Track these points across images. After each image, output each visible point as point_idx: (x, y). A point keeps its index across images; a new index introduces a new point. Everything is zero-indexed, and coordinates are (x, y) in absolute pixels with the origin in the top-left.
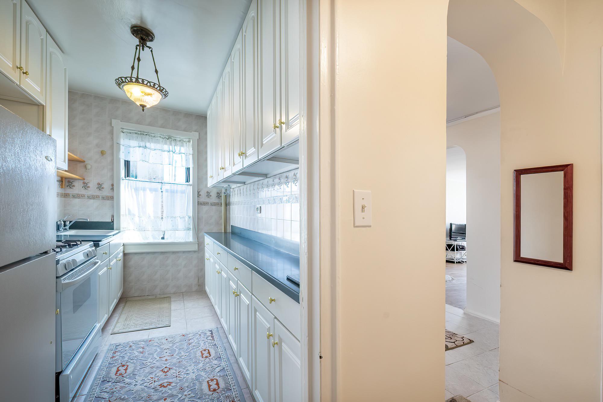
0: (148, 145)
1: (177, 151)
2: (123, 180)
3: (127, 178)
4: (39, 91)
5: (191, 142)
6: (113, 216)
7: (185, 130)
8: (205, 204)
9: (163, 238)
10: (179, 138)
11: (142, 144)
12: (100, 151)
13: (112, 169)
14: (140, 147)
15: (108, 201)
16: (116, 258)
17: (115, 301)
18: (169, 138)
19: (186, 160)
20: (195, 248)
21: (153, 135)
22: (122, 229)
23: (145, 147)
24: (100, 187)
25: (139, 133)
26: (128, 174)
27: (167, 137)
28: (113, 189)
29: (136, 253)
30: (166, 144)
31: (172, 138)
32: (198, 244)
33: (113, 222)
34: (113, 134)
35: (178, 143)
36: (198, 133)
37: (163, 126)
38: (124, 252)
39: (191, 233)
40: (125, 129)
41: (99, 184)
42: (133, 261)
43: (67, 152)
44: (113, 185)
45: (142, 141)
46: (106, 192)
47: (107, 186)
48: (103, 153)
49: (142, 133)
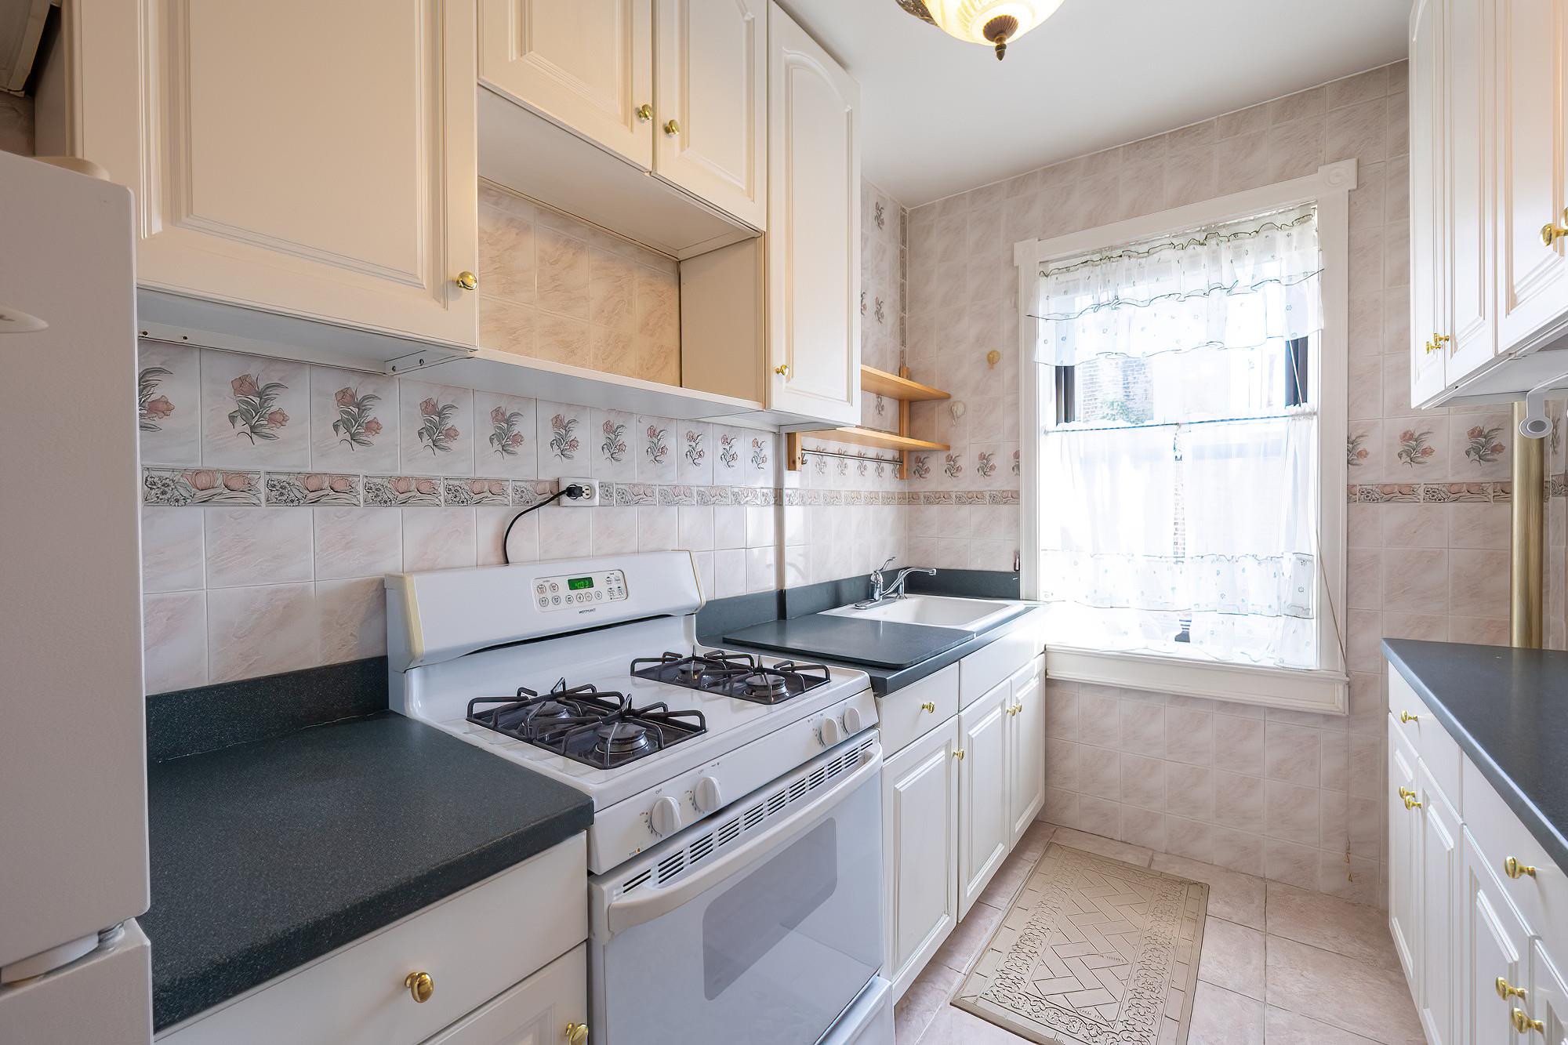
0: (1125, 292)
1: (1245, 280)
2: (1046, 432)
3: (1063, 425)
4: (744, 188)
5: (1315, 218)
6: (1017, 555)
7: (1282, 176)
8: (1390, 494)
9: (1184, 638)
10: (1253, 224)
11: (1105, 296)
12: (986, 357)
13: (1016, 405)
14: (1098, 306)
15: (1006, 507)
16: (1003, 704)
17: (1000, 852)
18: (1211, 233)
19: (1289, 308)
20: (1336, 700)
21: (1145, 248)
22: (1042, 597)
23: (1117, 302)
24: (985, 465)
25: (1096, 257)
26: (1066, 411)
27: (1201, 237)
28: (1018, 467)
29: (1085, 685)
30: (1194, 262)
31: (1223, 232)
32: (1349, 685)
33: (1017, 572)
34: (1017, 292)
35: (1248, 243)
36: (1353, 161)
37: (1181, 201)
38: (1046, 674)
39: (1311, 629)
40: (1052, 261)
41: (983, 457)
42: (1075, 710)
43: (858, 367)
44: (1017, 455)
45: (1106, 283)
46: (999, 482)
47: (1002, 461)
48: (992, 360)
49: (1105, 254)
